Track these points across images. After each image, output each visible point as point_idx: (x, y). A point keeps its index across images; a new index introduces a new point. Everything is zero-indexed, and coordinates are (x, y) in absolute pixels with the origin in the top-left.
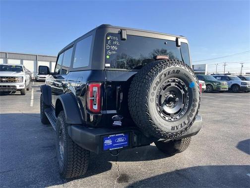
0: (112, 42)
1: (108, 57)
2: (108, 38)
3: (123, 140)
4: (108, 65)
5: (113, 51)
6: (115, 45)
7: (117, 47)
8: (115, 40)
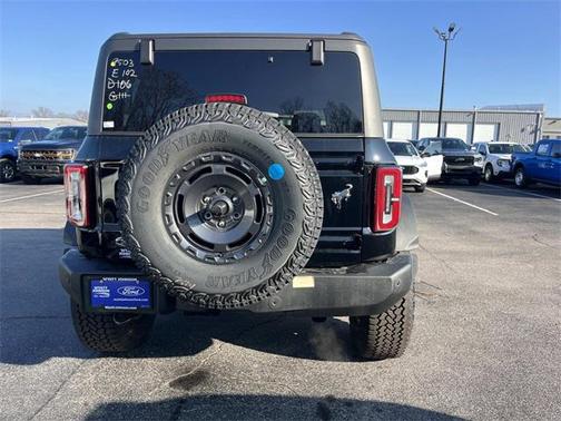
0: (120, 73)
1: (110, 106)
2: (113, 64)
3: (136, 293)
4: (110, 124)
5: (123, 91)
6: (126, 78)
7: (132, 80)
8: (127, 68)
